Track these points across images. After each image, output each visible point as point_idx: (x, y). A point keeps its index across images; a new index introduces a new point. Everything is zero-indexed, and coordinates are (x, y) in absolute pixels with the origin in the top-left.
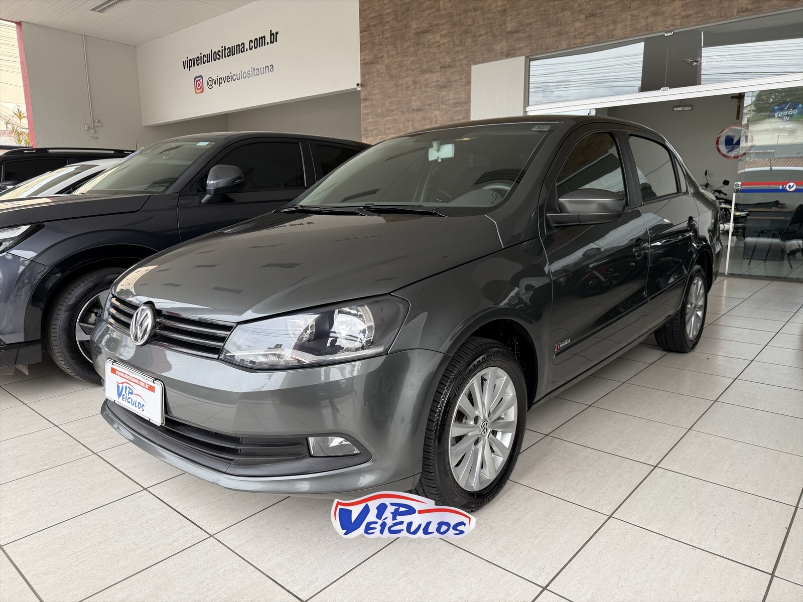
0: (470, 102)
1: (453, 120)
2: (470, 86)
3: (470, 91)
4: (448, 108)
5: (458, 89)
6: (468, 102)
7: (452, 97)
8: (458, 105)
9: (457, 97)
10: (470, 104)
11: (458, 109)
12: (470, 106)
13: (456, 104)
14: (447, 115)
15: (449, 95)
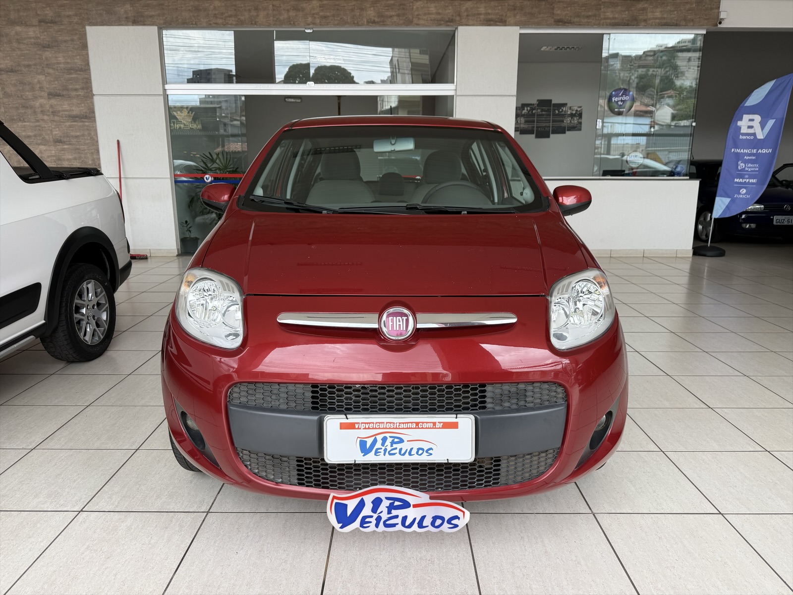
0: (89, 69)
1: (67, 90)
2: (88, 50)
3: (88, 57)
4: (57, 73)
5: (70, 52)
6: (85, 70)
7: (62, 61)
8: (72, 71)
9: (69, 61)
10: (90, 73)
11: (73, 76)
12: (90, 75)
13: (69, 70)
14: (56, 82)
15: (57, 57)
